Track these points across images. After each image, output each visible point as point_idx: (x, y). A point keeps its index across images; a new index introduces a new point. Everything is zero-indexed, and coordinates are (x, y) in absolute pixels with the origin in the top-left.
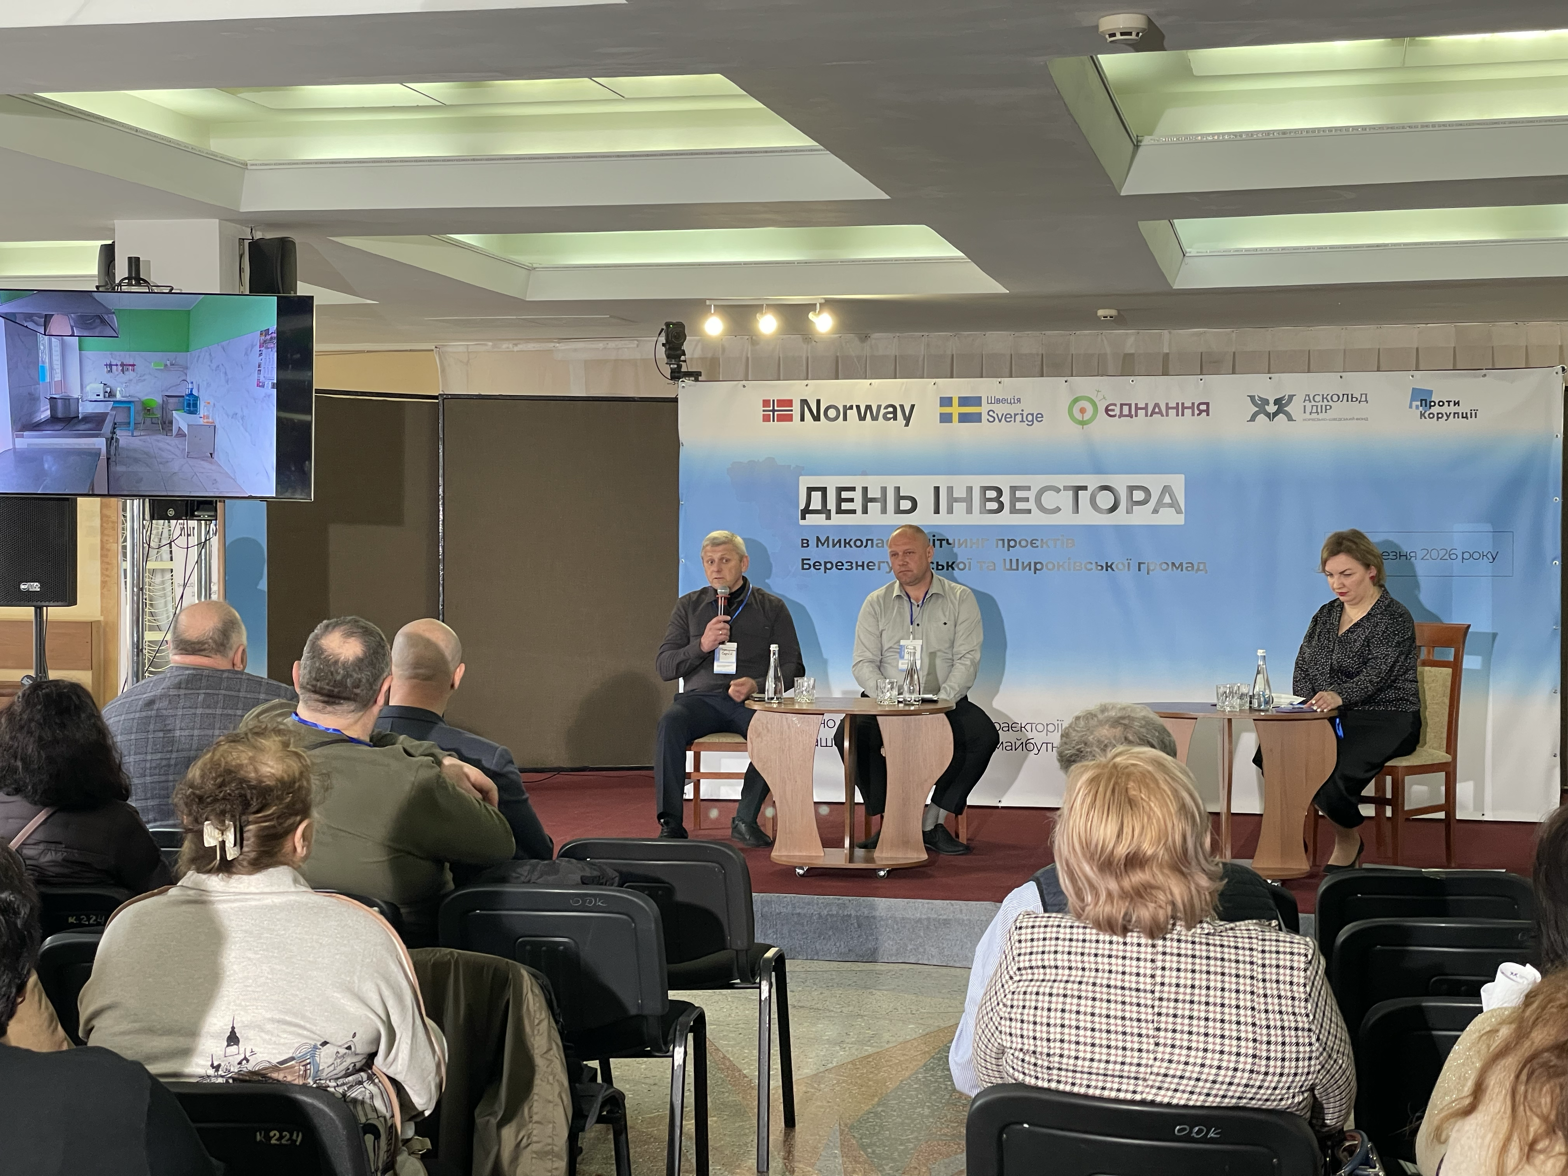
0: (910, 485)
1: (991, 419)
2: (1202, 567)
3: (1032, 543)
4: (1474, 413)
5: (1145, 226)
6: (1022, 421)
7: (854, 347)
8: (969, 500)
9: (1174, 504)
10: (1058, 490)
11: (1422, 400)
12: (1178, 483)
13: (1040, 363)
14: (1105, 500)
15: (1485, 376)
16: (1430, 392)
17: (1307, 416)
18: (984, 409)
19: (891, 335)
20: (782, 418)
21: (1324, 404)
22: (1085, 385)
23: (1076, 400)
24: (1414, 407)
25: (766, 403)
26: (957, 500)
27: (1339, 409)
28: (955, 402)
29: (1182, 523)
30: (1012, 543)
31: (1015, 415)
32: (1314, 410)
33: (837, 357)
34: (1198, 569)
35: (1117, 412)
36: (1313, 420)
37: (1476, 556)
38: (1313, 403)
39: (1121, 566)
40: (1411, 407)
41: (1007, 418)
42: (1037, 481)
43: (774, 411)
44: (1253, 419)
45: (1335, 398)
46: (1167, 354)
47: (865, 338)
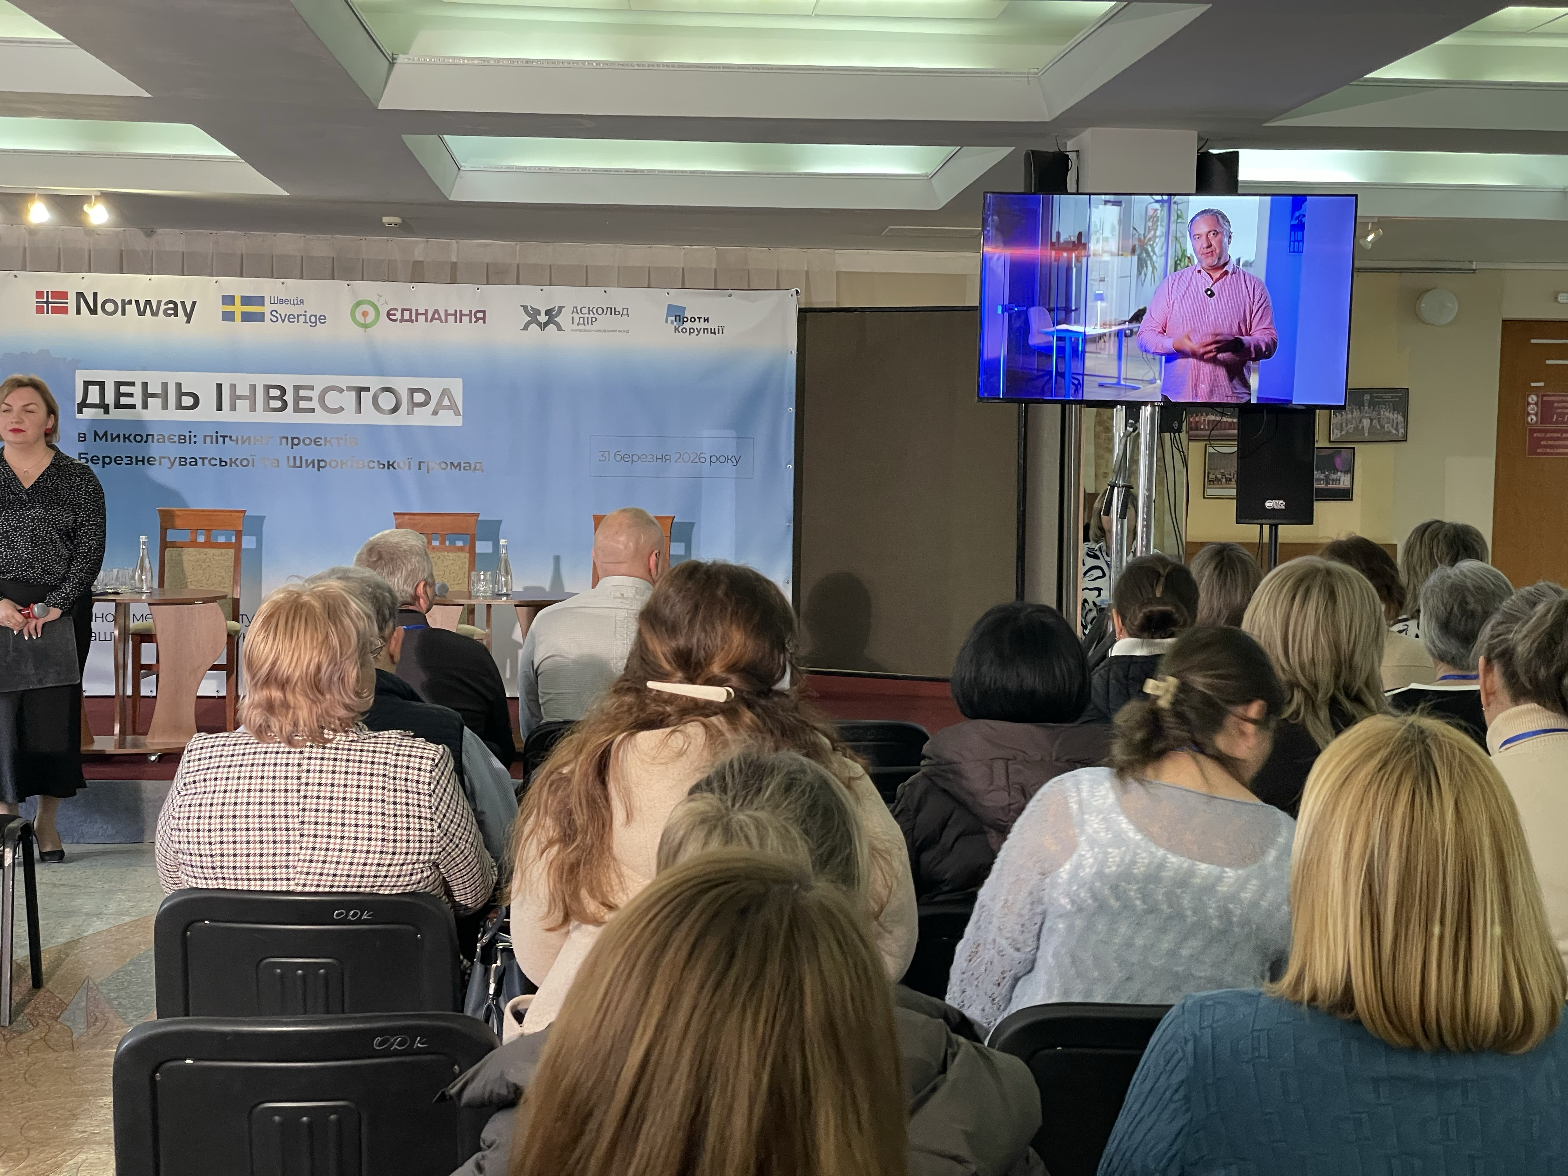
0: (191, 381)
1: (275, 319)
2: (478, 466)
3: (315, 442)
4: (721, 330)
5: (410, 140)
6: (305, 322)
7: (138, 241)
8: (252, 397)
9: (453, 407)
10: (341, 391)
11: (676, 316)
12: (456, 386)
13: (330, 266)
14: (386, 400)
15: (730, 296)
16: (683, 309)
17: (575, 326)
18: (267, 309)
19: (177, 231)
20: (56, 311)
21: (590, 316)
22: (367, 289)
23: (358, 304)
24: (669, 321)
25: (39, 294)
26: (240, 397)
27: (604, 321)
28: (238, 301)
29: (460, 424)
30: (296, 441)
31: (298, 316)
32: (581, 322)
33: (121, 251)
34: (475, 469)
35: (398, 316)
36: (580, 331)
37: (722, 459)
38: (581, 315)
39: (402, 465)
40: (666, 321)
41: (290, 318)
42: (320, 382)
43: (47, 303)
44: (526, 328)
45: (600, 311)
46: (455, 263)
47: (150, 233)
